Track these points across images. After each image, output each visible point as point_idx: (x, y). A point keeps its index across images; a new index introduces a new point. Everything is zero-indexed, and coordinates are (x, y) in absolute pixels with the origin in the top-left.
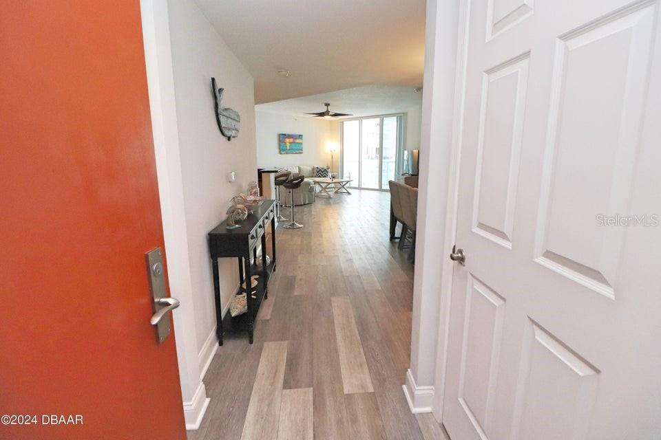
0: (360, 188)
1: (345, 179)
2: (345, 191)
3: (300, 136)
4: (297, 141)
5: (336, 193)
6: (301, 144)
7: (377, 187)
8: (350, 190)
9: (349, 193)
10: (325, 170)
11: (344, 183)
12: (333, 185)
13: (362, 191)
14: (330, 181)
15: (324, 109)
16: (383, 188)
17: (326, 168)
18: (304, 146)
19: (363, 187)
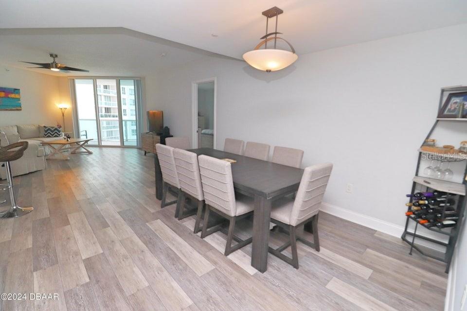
0: (100, 146)
1: (83, 138)
2: (85, 151)
3: (16, 91)
4: (13, 96)
5: (73, 153)
6: (19, 99)
7: (119, 144)
8: (90, 149)
9: (90, 153)
10: (56, 129)
11: (82, 143)
12: (67, 146)
13: (104, 149)
14: (64, 141)
15: (50, 60)
16: (125, 144)
17: (56, 127)
18: (23, 102)
19: (103, 144)
